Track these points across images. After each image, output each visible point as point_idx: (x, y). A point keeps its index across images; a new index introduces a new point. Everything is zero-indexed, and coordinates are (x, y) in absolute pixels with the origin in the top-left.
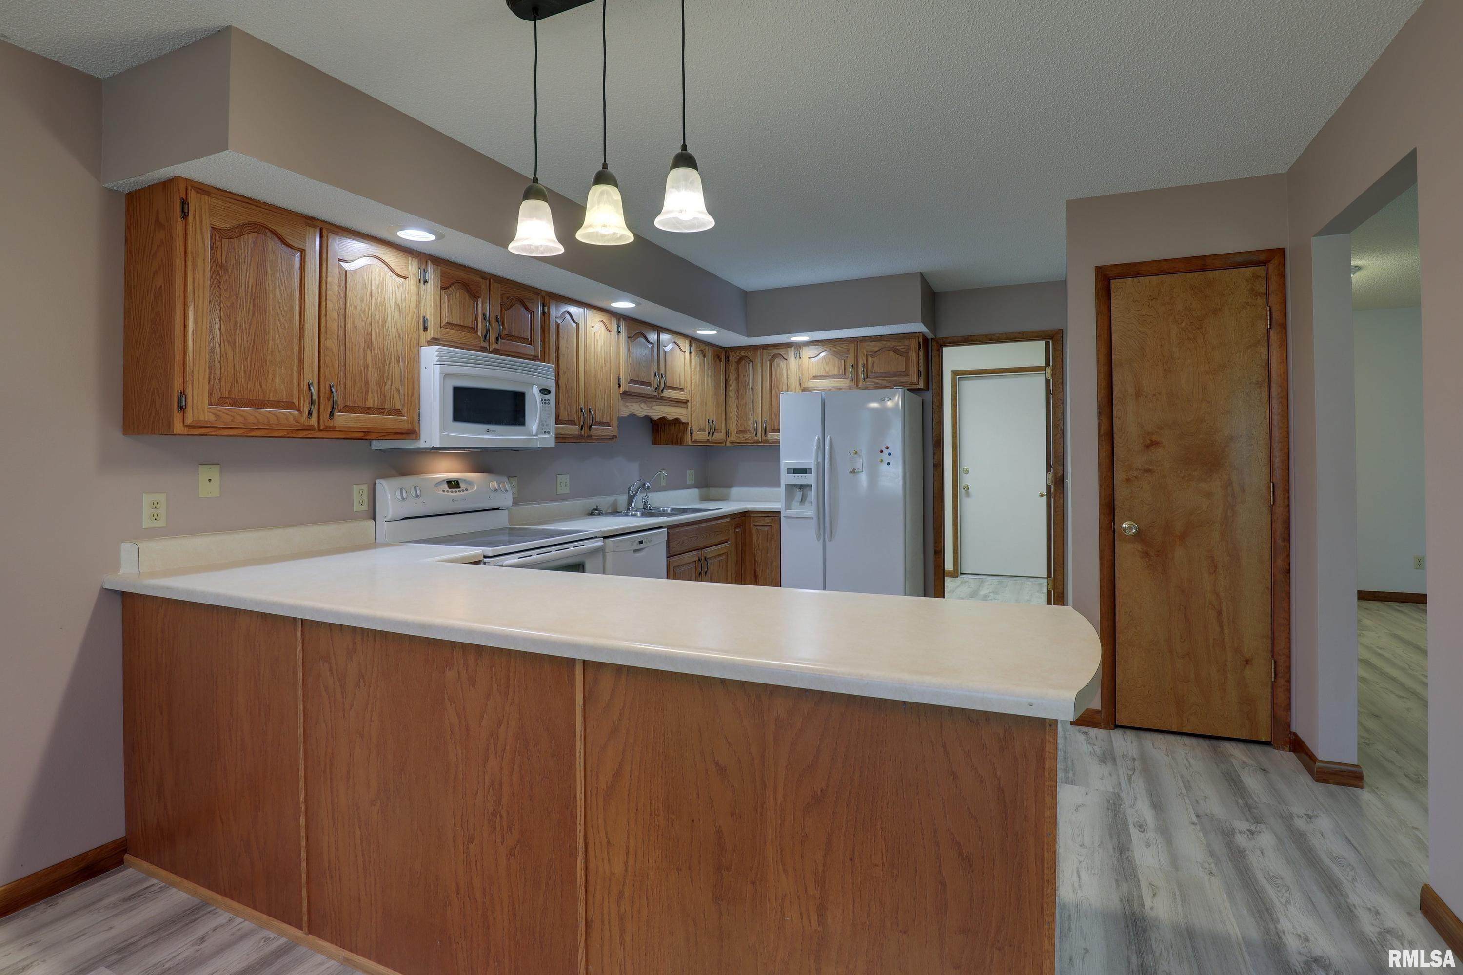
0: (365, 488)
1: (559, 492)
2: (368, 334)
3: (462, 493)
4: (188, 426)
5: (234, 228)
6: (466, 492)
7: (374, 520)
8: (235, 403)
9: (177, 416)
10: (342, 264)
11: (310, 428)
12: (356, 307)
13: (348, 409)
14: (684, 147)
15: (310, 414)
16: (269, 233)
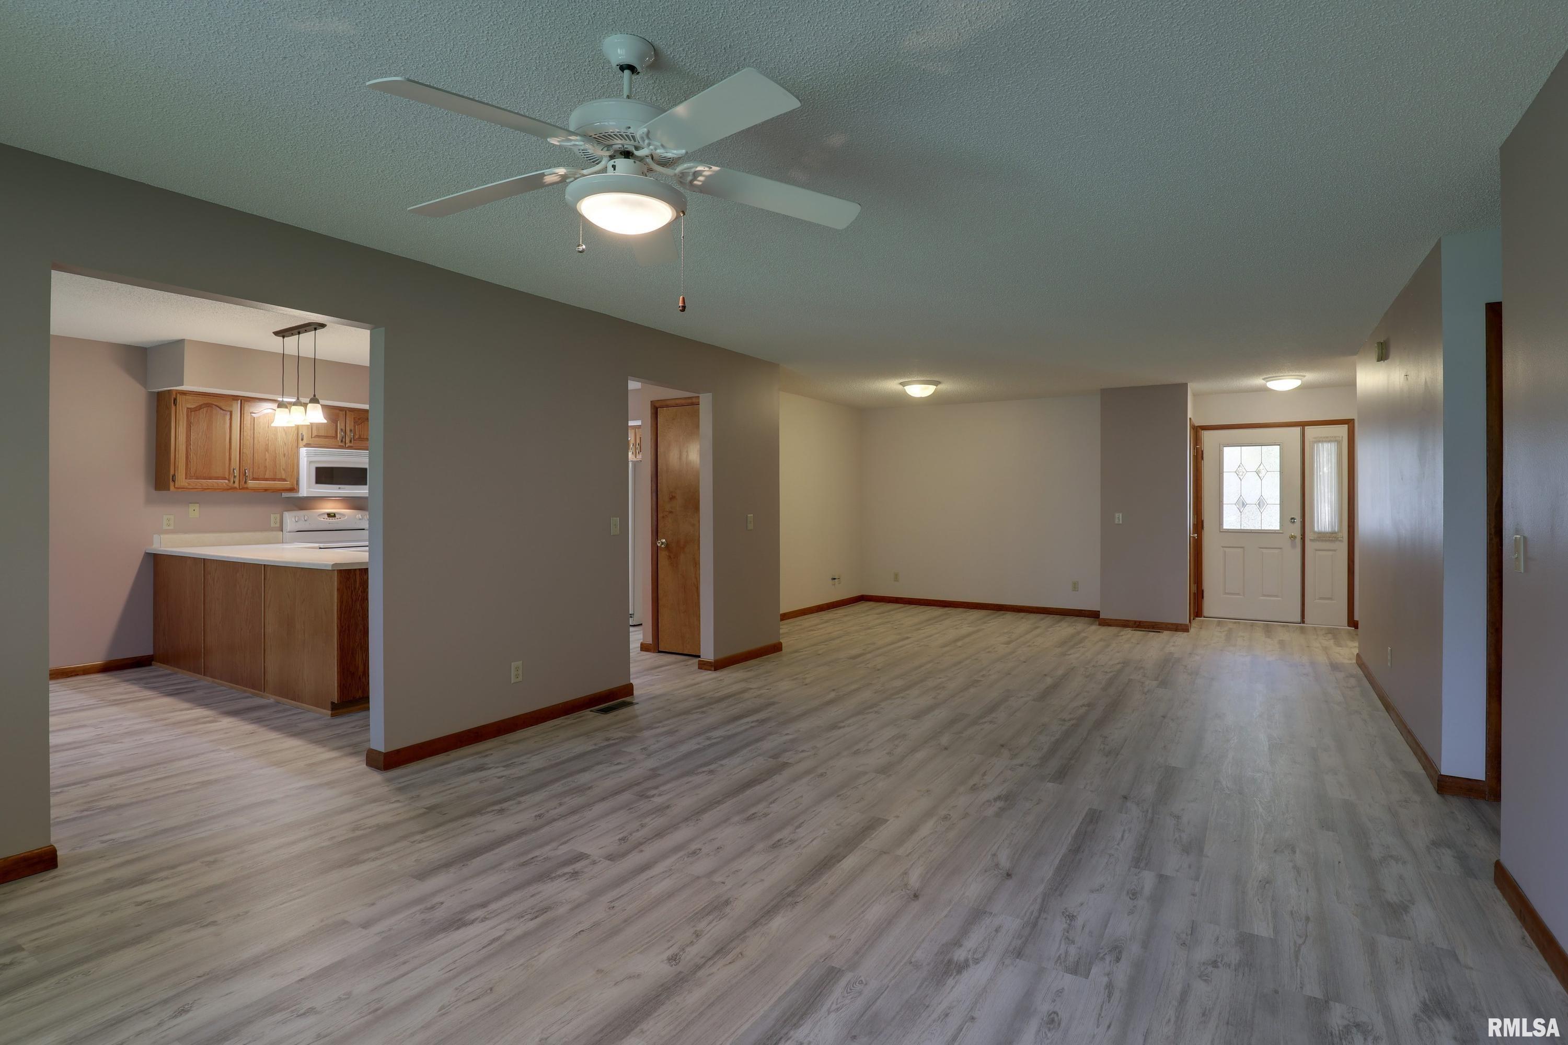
0: (278, 516)
2: (266, 445)
3: (336, 520)
4: (177, 488)
5: (198, 408)
6: (339, 519)
7: (282, 531)
8: (197, 479)
9: (172, 484)
10: (253, 414)
11: (235, 488)
12: (259, 433)
13: (254, 479)
15: (234, 482)
16: (214, 407)
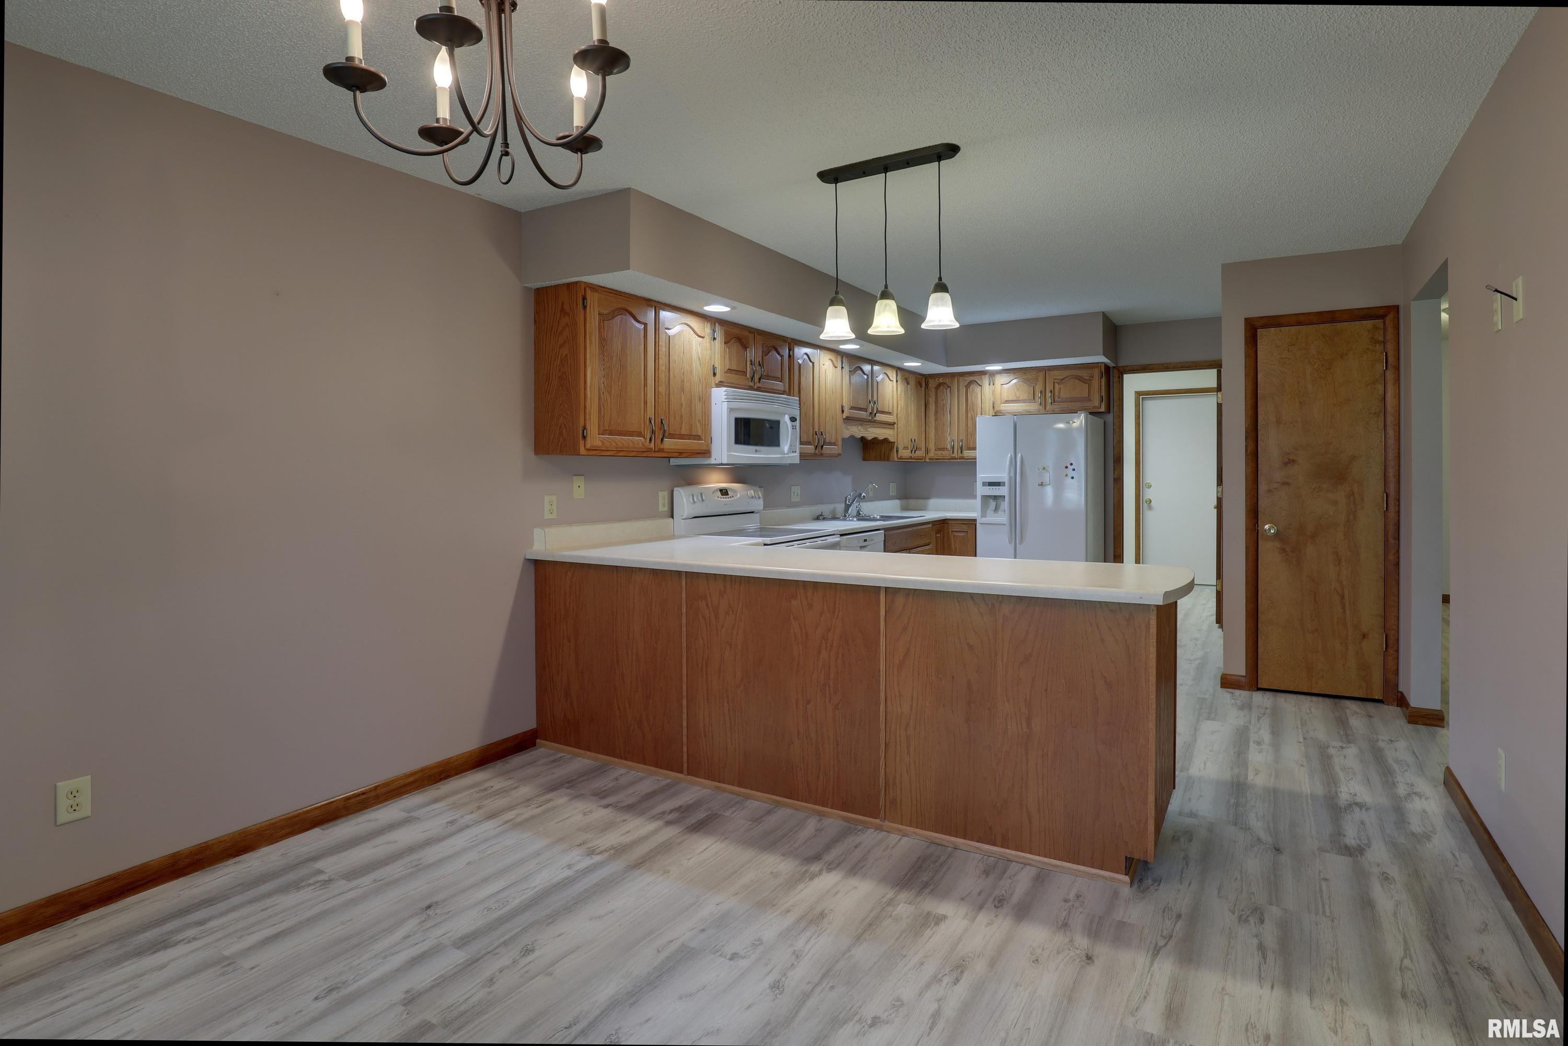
0: (667, 494)
1: (793, 500)
2: (682, 381)
3: (730, 499)
4: (587, 449)
5: (610, 313)
6: (732, 498)
7: (673, 518)
8: (611, 434)
9: (582, 442)
10: (667, 330)
11: (650, 450)
12: (675, 362)
13: (672, 436)
14: (940, 279)
15: (650, 440)
16: (627, 314)
